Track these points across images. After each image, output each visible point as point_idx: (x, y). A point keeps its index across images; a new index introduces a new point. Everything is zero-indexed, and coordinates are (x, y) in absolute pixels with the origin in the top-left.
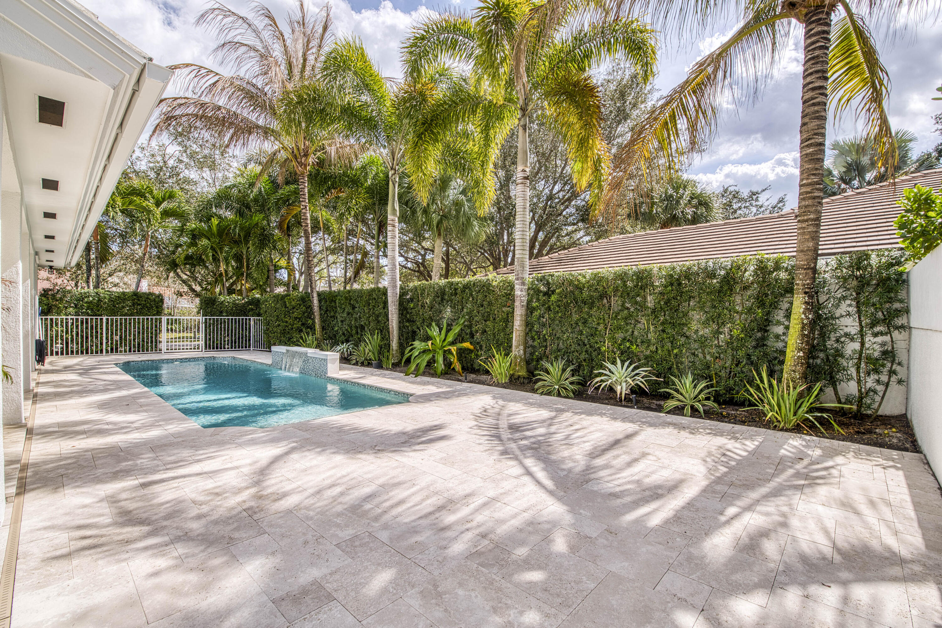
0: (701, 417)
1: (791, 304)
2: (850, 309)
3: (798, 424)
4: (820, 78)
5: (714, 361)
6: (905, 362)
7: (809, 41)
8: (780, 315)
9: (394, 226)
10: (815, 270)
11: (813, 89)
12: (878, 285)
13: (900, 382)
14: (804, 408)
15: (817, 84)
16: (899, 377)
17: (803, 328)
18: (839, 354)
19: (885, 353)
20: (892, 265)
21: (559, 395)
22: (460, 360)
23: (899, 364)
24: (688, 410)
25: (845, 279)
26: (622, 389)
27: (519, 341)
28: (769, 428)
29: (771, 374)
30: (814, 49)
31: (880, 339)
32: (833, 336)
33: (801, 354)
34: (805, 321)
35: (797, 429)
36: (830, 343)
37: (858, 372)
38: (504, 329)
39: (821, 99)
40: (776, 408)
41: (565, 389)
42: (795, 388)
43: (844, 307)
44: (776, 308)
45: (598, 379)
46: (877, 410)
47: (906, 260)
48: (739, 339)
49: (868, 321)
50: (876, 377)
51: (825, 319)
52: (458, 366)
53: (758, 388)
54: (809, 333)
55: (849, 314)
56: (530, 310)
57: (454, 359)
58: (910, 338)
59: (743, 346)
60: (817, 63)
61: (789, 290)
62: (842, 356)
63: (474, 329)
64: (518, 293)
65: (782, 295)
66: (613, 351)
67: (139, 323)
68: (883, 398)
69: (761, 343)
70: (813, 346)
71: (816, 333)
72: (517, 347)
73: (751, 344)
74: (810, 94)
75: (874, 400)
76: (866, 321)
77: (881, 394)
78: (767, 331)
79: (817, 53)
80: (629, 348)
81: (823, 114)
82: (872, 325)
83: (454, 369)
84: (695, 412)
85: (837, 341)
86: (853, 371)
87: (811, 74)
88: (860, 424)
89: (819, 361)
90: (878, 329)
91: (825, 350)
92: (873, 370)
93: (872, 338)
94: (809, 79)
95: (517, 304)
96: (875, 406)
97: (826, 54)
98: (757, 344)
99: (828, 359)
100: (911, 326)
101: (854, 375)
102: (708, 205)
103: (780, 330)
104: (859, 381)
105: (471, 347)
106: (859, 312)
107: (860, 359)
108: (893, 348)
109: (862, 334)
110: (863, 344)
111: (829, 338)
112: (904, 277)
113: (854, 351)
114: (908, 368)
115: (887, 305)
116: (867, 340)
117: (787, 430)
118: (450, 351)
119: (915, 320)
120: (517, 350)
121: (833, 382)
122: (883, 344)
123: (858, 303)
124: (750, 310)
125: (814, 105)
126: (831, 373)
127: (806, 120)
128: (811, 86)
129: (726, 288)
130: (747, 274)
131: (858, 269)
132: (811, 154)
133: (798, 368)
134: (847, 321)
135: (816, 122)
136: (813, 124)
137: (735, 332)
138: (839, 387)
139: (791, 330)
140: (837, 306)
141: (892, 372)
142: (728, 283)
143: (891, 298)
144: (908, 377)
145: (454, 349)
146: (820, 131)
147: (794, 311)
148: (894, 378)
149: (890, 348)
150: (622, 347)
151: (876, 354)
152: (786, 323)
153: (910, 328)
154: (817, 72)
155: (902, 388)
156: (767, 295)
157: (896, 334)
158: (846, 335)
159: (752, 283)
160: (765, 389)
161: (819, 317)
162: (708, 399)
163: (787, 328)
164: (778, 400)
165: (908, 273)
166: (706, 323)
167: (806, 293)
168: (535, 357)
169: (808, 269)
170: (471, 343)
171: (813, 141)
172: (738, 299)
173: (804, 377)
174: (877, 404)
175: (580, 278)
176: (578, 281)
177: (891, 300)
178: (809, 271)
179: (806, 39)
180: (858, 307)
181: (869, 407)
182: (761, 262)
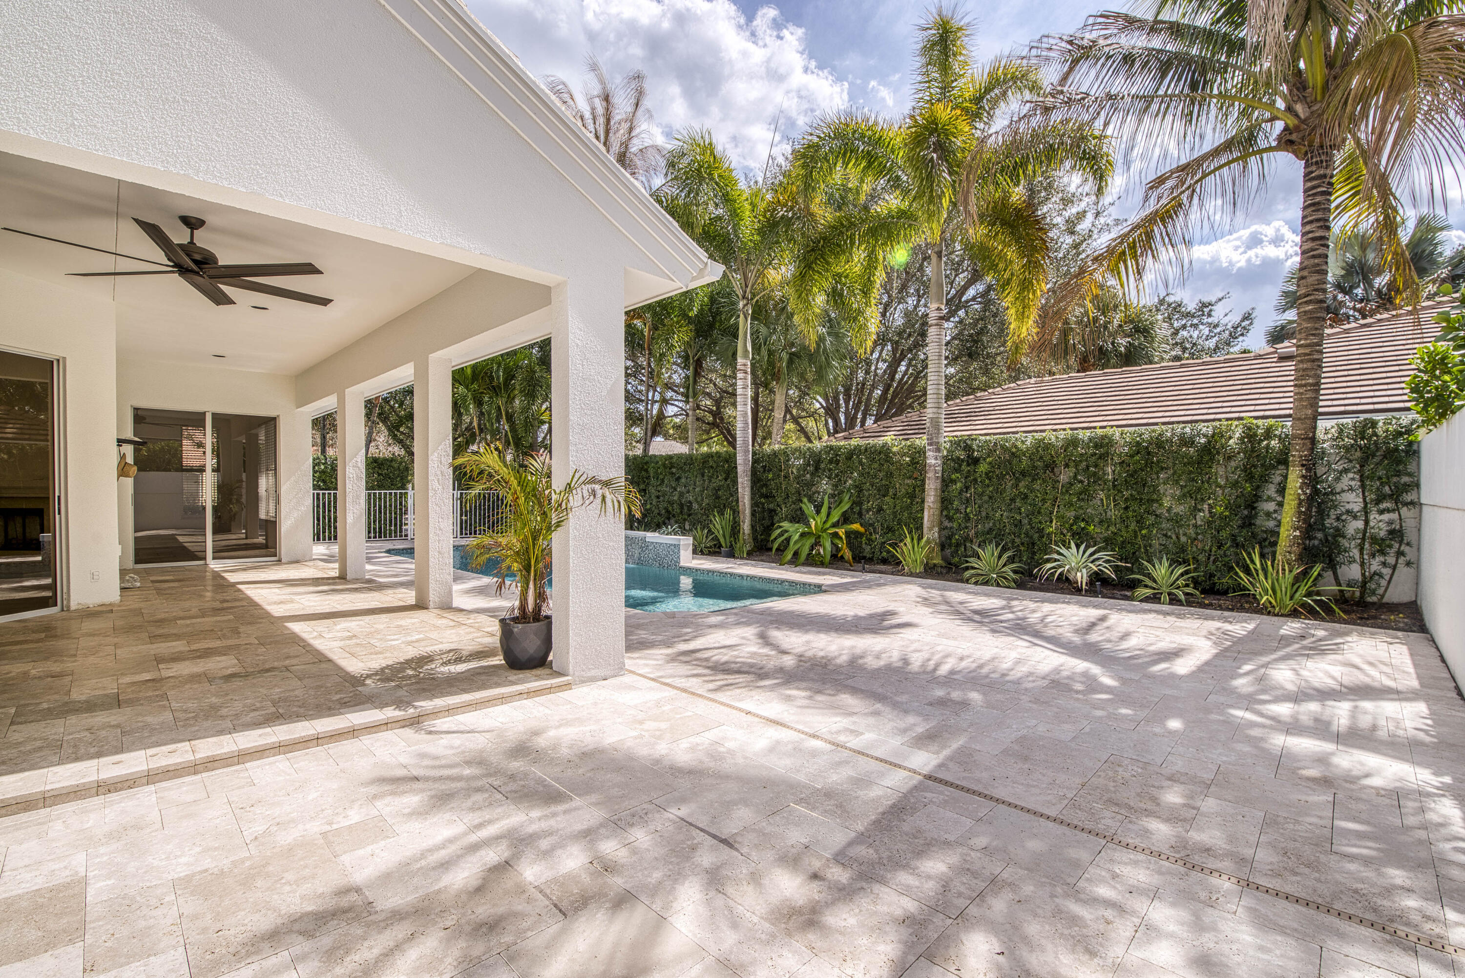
0: (1182, 605)
1: (1286, 477)
2: (1353, 483)
3: (1295, 610)
4: (1321, 227)
5: (1192, 543)
6: (1414, 542)
7: (1309, 184)
8: (1271, 490)
9: (746, 373)
10: (1313, 441)
11: (1313, 239)
12: (1385, 457)
13: (1408, 564)
14: (1303, 590)
15: (1317, 235)
16: (1408, 558)
17: (1300, 504)
18: (1339, 533)
19: (1391, 532)
20: (1400, 434)
21: (998, 585)
22: (850, 545)
23: (1408, 544)
24: (1165, 597)
25: (1348, 449)
26: (1081, 577)
27: (933, 522)
28: (1262, 614)
29: (1262, 556)
30: (1314, 195)
31: (1386, 517)
32: (1333, 514)
33: (1297, 533)
34: (1302, 497)
35: (1294, 614)
36: (1330, 522)
37: (1361, 553)
38: (909, 507)
39: (1321, 251)
40: (1270, 592)
41: (1005, 578)
42: (1290, 571)
43: (1346, 481)
44: (1266, 481)
45: (1049, 566)
46: (1383, 596)
47: (1418, 427)
48: (1222, 518)
49: (1373, 496)
50: (1382, 559)
51: (1325, 494)
52: (848, 554)
53: (1248, 571)
54: (1307, 509)
55: (1351, 489)
56: (946, 483)
57: (842, 545)
58: (1420, 515)
59: (1227, 525)
60: (1318, 210)
61: (1283, 460)
62: (1344, 537)
63: (865, 507)
64: (931, 461)
65: (1274, 467)
66: (1062, 533)
67: (380, 499)
68: (1389, 582)
69: (1248, 523)
70: (1310, 525)
71: (1314, 509)
72: (930, 529)
73: (1236, 522)
74: (1310, 245)
75: (1379, 585)
76: (1371, 497)
77: (1387, 577)
78: (1254, 508)
79: (1318, 199)
80: (1083, 529)
81: (1324, 267)
82: (1378, 502)
83: (842, 557)
84: (1174, 600)
85: (1338, 519)
86: (1355, 553)
87: (1311, 222)
88: (1363, 611)
89: (1316, 542)
90: (1384, 505)
91: (1323, 529)
92: (1378, 551)
93: (1377, 516)
94: (1308, 228)
95: (930, 475)
96: (1381, 591)
97: (1329, 200)
98: (1244, 523)
99: (1327, 540)
100: (1422, 501)
101: (1357, 557)
102: (1148, 332)
103: (1271, 506)
104: (1362, 564)
105: (862, 530)
106: (1363, 487)
107: (1363, 539)
108: (1401, 526)
109: (1366, 511)
110: (1367, 522)
111: (1328, 515)
112: (1415, 447)
113: (1357, 531)
114: (1419, 549)
115: (1395, 479)
116: (1372, 517)
117: (1282, 615)
118: (836, 535)
119: (1426, 495)
120: (931, 533)
121: (1332, 565)
122: (1390, 523)
123: (1361, 476)
124: (1235, 485)
125: (1314, 257)
126: (1330, 556)
127: (1305, 273)
128: (1310, 235)
129: (1206, 458)
130: (1231, 442)
131: (1362, 439)
132: (1310, 311)
133: (1294, 549)
134: (1350, 497)
135: (1316, 277)
136: (1313, 279)
137: (1219, 509)
138: (1339, 571)
139: (1286, 507)
140: (1338, 479)
141: (1400, 554)
142: (1209, 452)
143: (1399, 471)
144: (1419, 560)
145: (841, 532)
146: (1321, 286)
147: (1289, 486)
148: (1402, 560)
149: (1398, 527)
150: (1075, 527)
151: (1382, 534)
152: (1279, 499)
153: (1421, 504)
154: (1318, 220)
155: (1411, 571)
156: (1255, 466)
157: (1404, 511)
158: (1348, 512)
159: (1239, 453)
160: (1256, 570)
161: (1316, 492)
162: (1187, 585)
163: (1281, 504)
164: (1273, 583)
165: (1419, 443)
166: (1180, 499)
167: (1303, 465)
168: (953, 541)
169: (1306, 439)
170: (861, 525)
171: (1312, 297)
172: (1221, 471)
173: (1300, 559)
174: (1383, 589)
175: (1019, 444)
176: (1016, 447)
177: (1398, 474)
178: (1308, 442)
179: (1305, 181)
180: (1361, 481)
181: (1373, 593)
182: (1249, 429)
